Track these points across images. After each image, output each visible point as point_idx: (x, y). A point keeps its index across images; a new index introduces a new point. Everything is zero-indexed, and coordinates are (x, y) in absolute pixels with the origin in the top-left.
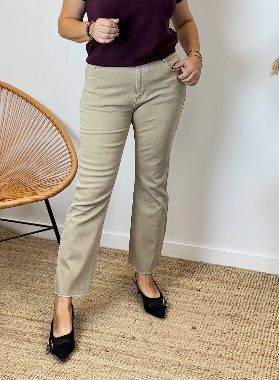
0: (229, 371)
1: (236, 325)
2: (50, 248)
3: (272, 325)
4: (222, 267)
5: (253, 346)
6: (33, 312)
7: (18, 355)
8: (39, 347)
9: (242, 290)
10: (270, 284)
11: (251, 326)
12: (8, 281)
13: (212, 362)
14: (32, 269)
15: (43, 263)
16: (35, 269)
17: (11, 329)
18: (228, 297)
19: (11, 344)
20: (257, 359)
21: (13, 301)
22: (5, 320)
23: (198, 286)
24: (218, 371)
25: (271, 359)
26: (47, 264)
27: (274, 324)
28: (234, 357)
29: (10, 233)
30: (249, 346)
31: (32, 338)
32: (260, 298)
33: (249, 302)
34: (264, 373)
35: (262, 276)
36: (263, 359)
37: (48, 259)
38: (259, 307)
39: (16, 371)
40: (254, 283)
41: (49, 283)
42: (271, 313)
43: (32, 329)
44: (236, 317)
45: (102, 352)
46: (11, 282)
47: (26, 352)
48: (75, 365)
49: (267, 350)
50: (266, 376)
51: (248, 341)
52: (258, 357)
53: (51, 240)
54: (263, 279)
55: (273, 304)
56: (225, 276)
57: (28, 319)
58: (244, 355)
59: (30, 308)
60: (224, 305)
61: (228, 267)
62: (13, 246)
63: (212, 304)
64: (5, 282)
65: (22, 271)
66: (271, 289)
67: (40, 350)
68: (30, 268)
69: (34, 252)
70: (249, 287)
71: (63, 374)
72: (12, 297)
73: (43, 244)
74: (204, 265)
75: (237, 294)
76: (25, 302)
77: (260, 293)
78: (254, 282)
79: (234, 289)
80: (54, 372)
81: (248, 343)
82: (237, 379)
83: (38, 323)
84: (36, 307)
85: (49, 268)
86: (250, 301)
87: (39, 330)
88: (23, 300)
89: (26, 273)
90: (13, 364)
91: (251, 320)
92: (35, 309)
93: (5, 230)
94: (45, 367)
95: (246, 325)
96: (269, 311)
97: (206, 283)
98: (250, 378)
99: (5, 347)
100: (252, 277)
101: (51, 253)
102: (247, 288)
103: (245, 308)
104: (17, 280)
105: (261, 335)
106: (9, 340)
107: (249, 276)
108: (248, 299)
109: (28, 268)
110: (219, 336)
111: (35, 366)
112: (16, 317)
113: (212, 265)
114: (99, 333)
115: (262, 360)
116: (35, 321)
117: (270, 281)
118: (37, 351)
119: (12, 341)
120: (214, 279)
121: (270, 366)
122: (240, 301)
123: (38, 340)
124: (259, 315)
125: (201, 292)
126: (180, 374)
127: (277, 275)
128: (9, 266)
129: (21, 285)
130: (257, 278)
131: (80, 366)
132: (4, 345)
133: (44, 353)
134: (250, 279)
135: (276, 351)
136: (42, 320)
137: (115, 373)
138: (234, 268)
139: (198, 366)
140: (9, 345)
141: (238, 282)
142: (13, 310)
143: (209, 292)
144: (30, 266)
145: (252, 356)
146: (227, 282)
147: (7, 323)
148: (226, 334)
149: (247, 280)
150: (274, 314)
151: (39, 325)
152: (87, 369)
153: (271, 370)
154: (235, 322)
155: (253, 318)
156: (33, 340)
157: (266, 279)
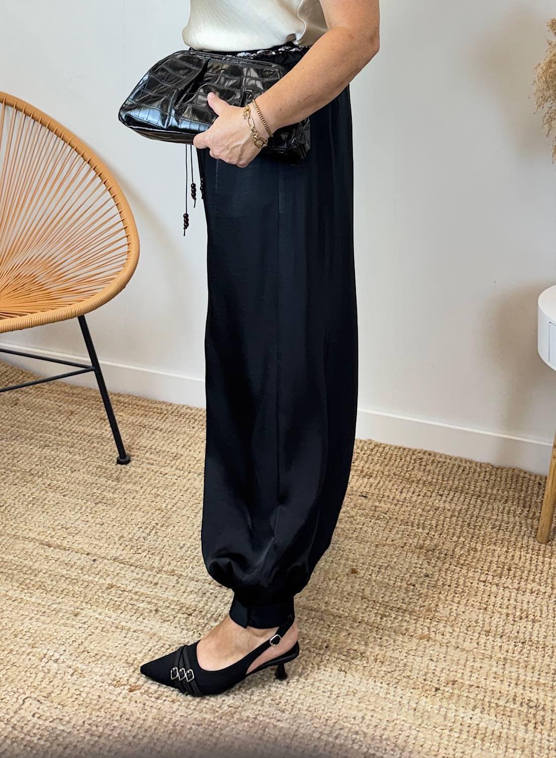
0: (422, 663)
2: (88, 404)
3: (505, 572)
4: (409, 451)
6: (52, 530)
7: (22, 615)
8: (63, 602)
9: (446, 497)
10: (502, 488)
11: (464, 571)
12: (9, 467)
13: (389, 643)
14: (53, 444)
15: (74, 434)
16: (59, 445)
17: (11, 563)
18: (420, 511)
19: (10, 594)
20: (477, 641)
21: (17, 506)
23: (362, 488)
24: (401, 662)
25: (504, 641)
26: (82, 434)
27: (509, 570)
28: (432, 635)
29: (17, 373)
30: (461, 613)
31: (49, 583)
32: (482, 514)
33: (460, 523)
34: (490, 670)
35: (486, 472)
36: (488, 642)
37: (84, 426)
38: (479, 534)
39: (17, 649)
40: (469, 486)
41: (84, 472)
42: (503, 546)
43: (49, 564)
44: (437, 553)
45: (180, 615)
46: (15, 468)
47: (37, 611)
48: (127, 640)
49: (495, 622)
50: (495, 678)
51: (459, 603)
52: (478, 636)
54: (487, 478)
55: (506, 529)
56: (415, 469)
57: (42, 544)
58: (451, 631)
59: (48, 521)
60: (412, 527)
61: (419, 452)
62: (21, 398)
63: (391, 523)
64: (4, 468)
66: (502, 497)
67: (63, 607)
68: (50, 442)
69: (59, 411)
70: (461, 493)
71: (104, 658)
72: (16, 498)
73: (75, 396)
74: (375, 446)
75: (437, 505)
77: (481, 506)
78: (470, 483)
79: (431, 496)
80: (88, 653)
81: (458, 607)
82: (438, 680)
83: (61, 551)
85: (85, 443)
86: (463, 522)
87: (62, 567)
88: (36, 506)
89: (43, 452)
90: (12, 633)
91: (465, 560)
92: (57, 523)
93: (7, 369)
94: (70, 641)
95: (455, 569)
96: (500, 542)
97: (379, 483)
98: (463, 679)
100: (466, 472)
101: (90, 415)
102: (457, 494)
103: (453, 534)
104: (25, 466)
105: (484, 591)
106: (7, 584)
107: (460, 470)
109: (48, 442)
110: (403, 591)
111: (51, 638)
112: (21, 538)
113: (391, 446)
114: (173, 575)
115: (485, 643)
116: (55, 548)
117: (500, 481)
118: (57, 609)
119: (13, 586)
120: (395, 474)
121: (503, 657)
122: (444, 521)
123: (59, 586)
124: (480, 549)
125: (370, 499)
126: (328, 665)
127: (514, 470)
128: (12, 437)
129: (32, 474)
130: (477, 474)
131: (137, 642)
133: (70, 614)
134: (464, 477)
135: (513, 625)
136: (68, 546)
138: (433, 455)
139: (362, 651)
141: (440, 481)
142: (16, 525)
143: (385, 501)
144: (50, 438)
145: (466, 634)
146: (418, 481)
147: (4, 549)
148: (416, 585)
149: (456, 479)
150: (508, 549)
151: (64, 556)
152: (150, 648)
153: (504, 665)
154: (433, 561)
155: (469, 555)
156: (51, 587)
157: (493, 478)
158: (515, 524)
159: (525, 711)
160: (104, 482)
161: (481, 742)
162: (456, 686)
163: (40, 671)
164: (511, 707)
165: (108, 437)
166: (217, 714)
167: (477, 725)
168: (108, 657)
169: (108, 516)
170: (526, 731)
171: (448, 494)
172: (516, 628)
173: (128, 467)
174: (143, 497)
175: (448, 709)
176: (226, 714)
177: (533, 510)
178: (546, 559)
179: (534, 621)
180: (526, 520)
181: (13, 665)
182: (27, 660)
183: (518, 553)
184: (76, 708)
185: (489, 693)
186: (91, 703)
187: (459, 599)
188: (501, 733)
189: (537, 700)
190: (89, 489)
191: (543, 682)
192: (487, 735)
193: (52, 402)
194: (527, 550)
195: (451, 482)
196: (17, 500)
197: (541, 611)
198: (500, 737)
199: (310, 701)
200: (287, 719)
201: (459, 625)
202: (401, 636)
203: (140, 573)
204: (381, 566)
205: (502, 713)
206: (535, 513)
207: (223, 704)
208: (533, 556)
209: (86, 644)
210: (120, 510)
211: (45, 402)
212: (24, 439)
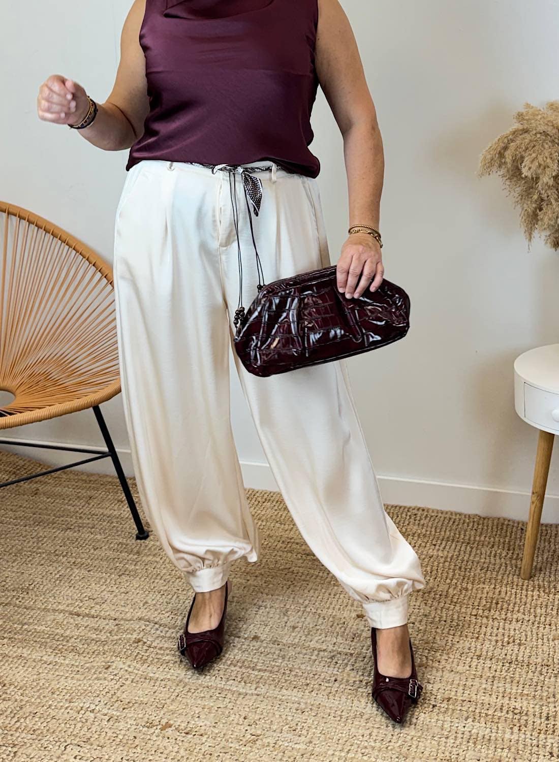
1: (432, 608)
2: (106, 489)
3: (494, 605)
5: (461, 642)
6: (79, 601)
7: (58, 675)
9: (439, 546)
10: (488, 535)
11: (457, 608)
12: (34, 550)
14: (75, 527)
15: (94, 516)
16: (81, 527)
17: (43, 632)
19: (44, 658)
20: (469, 665)
21: (45, 584)
22: (32, 617)
25: (494, 662)
26: (102, 516)
27: (497, 603)
28: (429, 662)
29: (34, 465)
30: (456, 643)
31: (81, 646)
32: (471, 558)
33: (452, 567)
34: (480, 687)
35: (474, 522)
36: (479, 664)
37: (103, 508)
38: (469, 576)
39: (55, 704)
40: (459, 535)
41: (106, 549)
42: (491, 584)
43: (79, 631)
44: (432, 594)
46: (40, 551)
48: (156, 688)
49: (486, 648)
50: (484, 693)
51: (454, 635)
52: (470, 660)
53: (107, 476)
54: (475, 527)
55: (493, 570)
57: (71, 613)
58: (447, 658)
59: (75, 594)
61: (414, 509)
62: (40, 488)
64: (30, 551)
65: (59, 532)
66: (489, 543)
67: (94, 665)
68: (72, 525)
69: (78, 497)
70: (452, 542)
71: (136, 705)
72: (43, 576)
73: (92, 482)
75: (432, 554)
77: (471, 552)
78: (460, 532)
80: (121, 701)
81: (453, 638)
82: (435, 698)
83: (90, 618)
84: (85, 592)
85: (105, 523)
86: (455, 566)
87: (92, 632)
88: (63, 582)
89: (66, 535)
90: (49, 692)
92: (84, 595)
93: (26, 462)
94: (104, 693)
95: (449, 607)
96: (488, 580)
98: (456, 696)
99: (34, 664)
100: (456, 523)
102: (449, 543)
104: (50, 547)
105: (476, 624)
106: (41, 650)
107: (451, 523)
108: (450, 563)
109: (69, 526)
111: (87, 693)
112: (51, 611)
115: (477, 665)
116: (83, 617)
117: (487, 530)
118: (90, 667)
119: (46, 652)
121: (491, 675)
122: (438, 567)
123: (91, 648)
124: (470, 588)
126: (337, 695)
127: (499, 519)
128: (35, 523)
129: (57, 555)
130: (466, 524)
131: (165, 689)
132: (32, 660)
133: (102, 668)
134: (454, 527)
136: (96, 614)
137: (226, 699)
138: (426, 510)
140: (41, 660)
141: (433, 533)
142: (46, 600)
144: (71, 521)
145: (460, 659)
147: (36, 622)
148: (416, 623)
149: (447, 531)
150: (495, 586)
151: (92, 623)
152: (177, 694)
153: (493, 682)
154: (430, 602)
155: (461, 594)
156: (83, 650)
157: (480, 527)
158: (501, 565)
159: (511, 717)
160: (126, 556)
161: (473, 745)
162: (450, 702)
163: (78, 722)
164: (499, 715)
165: (126, 516)
166: (241, 743)
167: (470, 732)
168: (140, 704)
169: (132, 585)
170: (512, 733)
171: (441, 544)
172: (504, 652)
173: (147, 542)
174: (164, 566)
175: (444, 721)
176: (250, 741)
177: (517, 552)
178: (529, 593)
179: (520, 645)
180: (511, 561)
181: (53, 718)
182: (66, 713)
183: (504, 589)
184: (114, 747)
185: (479, 706)
186: (127, 743)
187: (454, 632)
189: (521, 707)
190: (112, 564)
191: (527, 693)
192: (478, 739)
193: (71, 490)
194: (512, 586)
195: (443, 533)
196: (45, 578)
197: (526, 636)
198: (490, 740)
199: (323, 725)
200: (303, 742)
201: (455, 651)
203: (164, 632)
205: (491, 720)
206: (518, 554)
207: (246, 733)
208: (518, 591)
209: (118, 694)
210: (143, 579)
211: (64, 490)
212: (46, 524)
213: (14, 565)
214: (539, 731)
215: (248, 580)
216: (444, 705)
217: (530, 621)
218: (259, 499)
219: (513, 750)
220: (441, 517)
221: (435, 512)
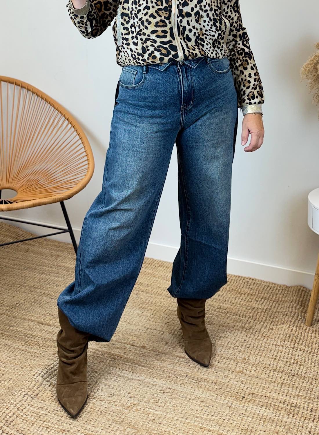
0: (237, 384)
1: (250, 338)
3: (287, 338)
4: (241, 278)
5: (265, 361)
6: (44, 316)
9: (260, 302)
11: (265, 340)
12: (22, 284)
14: (47, 272)
15: (59, 267)
16: (50, 273)
17: (21, 332)
18: (244, 309)
19: (20, 347)
20: (268, 375)
21: (26, 304)
22: (16, 323)
25: (283, 374)
26: (63, 267)
27: (290, 337)
28: (245, 371)
30: (262, 361)
32: (278, 310)
33: (266, 316)
35: (282, 289)
37: (64, 263)
40: (273, 296)
43: (41, 333)
44: (251, 331)
46: (25, 285)
49: (279, 365)
50: (275, 392)
51: (261, 356)
52: (269, 372)
53: (67, 243)
54: (283, 293)
56: (244, 287)
57: (38, 323)
58: (255, 369)
59: (42, 312)
60: (239, 316)
61: (247, 279)
62: (30, 248)
64: (19, 284)
68: (46, 271)
69: (51, 255)
70: (268, 300)
72: (25, 299)
73: (60, 247)
75: (254, 306)
76: (38, 305)
77: (278, 307)
78: (273, 295)
81: (260, 358)
84: (48, 311)
85: (65, 272)
86: (267, 315)
87: (49, 334)
88: (36, 304)
89: (41, 276)
91: (266, 334)
95: (260, 339)
97: (223, 294)
98: (258, 392)
99: (14, 350)
100: (272, 289)
102: (266, 300)
103: (261, 321)
104: (31, 283)
105: (275, 350)
106: (18, 342)
107: (269, 288)
108: (265, 313)
110: (232, 349)
112: (27, 320)
113: (232, 275)
115: (273, 375)
116: (45, 325)
117: (290, 294)
119: (21, 343)
120: (232, 290)
121: (281, 382)
122: (257, 314)
123: (47, 344)
124: (275, 328)
126: (186, 385)
128: (25, 268)
129: (35, 288)
130: (277, 291)
132: (13, 347)
134: (270, 292)
135: (289, 367)
136: (52, 325)
137: (120, 381)
138: (254, 280)
139: (206, 378)
141: (257, 294)
142: (25, 313)
143: (226, 303)
144: (45, 269)
145: (263, 371)
146: (245, 293)
147: (18, 326)
149: (266, 293)
153: (281, 386)
154: (249, 335)
155: (269, 331)
156: (43, 344)
157: (286, 292)
159: (289, 408)
162: (253, 396)
164: (282, 406)
167: (263, 414)
170: (288, 418)
171: (261, 301)
178: (309, 334)
179: (300, 365)
188: (274, 419)
189: (296, 403)
191: (301, 394)
192: (267, 419)
193: (48, 250)
194: (300, 329)
195: (263, 294)
196: (26, 300)
197: (305, 360)
201: (260, 366)
202: (228, 371)
204: (221, 336)
205: (277, 409)
206: (306, 310)
211: (44, 251)
212: (31, 269)
213: (10, 291)
214: (305, 418)
215: (143, 312)
216: (250, 397)
217: (309, 351)
218: (156, 265)
219: (286, 427)
220: (263, 285)
221: (260, 281)
